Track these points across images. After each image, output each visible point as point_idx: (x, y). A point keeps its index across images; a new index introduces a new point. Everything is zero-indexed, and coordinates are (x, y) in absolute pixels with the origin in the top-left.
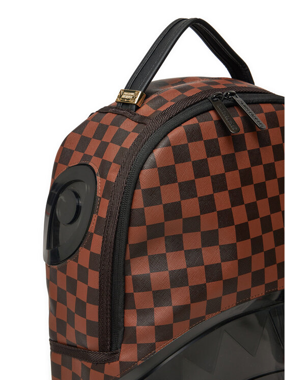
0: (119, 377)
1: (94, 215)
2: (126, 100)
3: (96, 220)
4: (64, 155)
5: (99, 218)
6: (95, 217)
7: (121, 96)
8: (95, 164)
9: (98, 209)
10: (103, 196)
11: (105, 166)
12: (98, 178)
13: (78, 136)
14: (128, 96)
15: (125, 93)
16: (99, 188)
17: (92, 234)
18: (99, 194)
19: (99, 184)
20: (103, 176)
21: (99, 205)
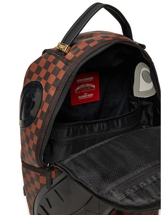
0: (55, 178)
1: (40, 109)
2: (60, 49)
3: (41, 112)
4: (29, 74)
5: (42, 112)
6: (40, 111)
7: (59, 46)
8: (43, 83)
9: (42, 107)
10: (46, 101)
11: (48, 86)
12: (44, 91)
13: (36, 65)
14: (62, 47)
15: (61, 45)
16: (44, 96)
17: (38, 118)
18: (44, 99)
19: (44, 95)
20: (47, 91)
21: (43, 105)
